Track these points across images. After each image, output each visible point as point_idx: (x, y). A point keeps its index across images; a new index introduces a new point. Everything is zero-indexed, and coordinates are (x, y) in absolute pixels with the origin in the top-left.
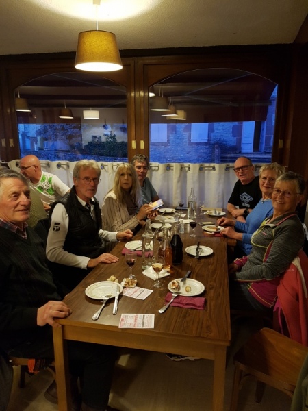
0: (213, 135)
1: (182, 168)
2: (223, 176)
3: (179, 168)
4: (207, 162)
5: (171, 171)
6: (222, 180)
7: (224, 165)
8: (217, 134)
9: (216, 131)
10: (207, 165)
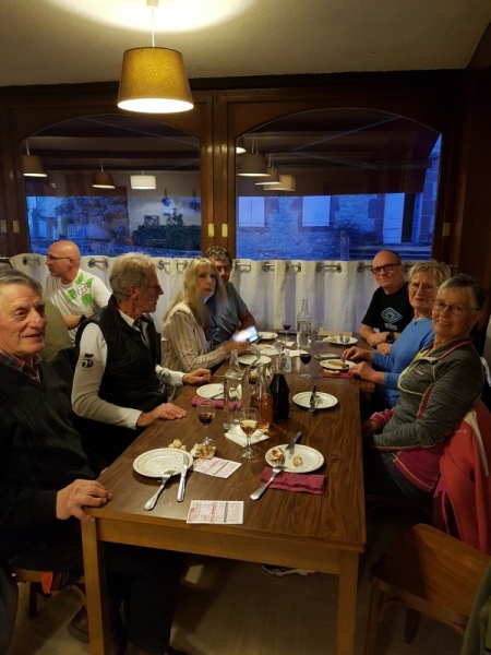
0: (337, 215)
1: (288, 268)
2: (353, 281)
3: (283, 267)
4: (328, 258)
5: (270, 272)
6: (352, 288)
7: (355, 263)
8: (343, 214)
9: (342, 209)
10: (328, 263)
